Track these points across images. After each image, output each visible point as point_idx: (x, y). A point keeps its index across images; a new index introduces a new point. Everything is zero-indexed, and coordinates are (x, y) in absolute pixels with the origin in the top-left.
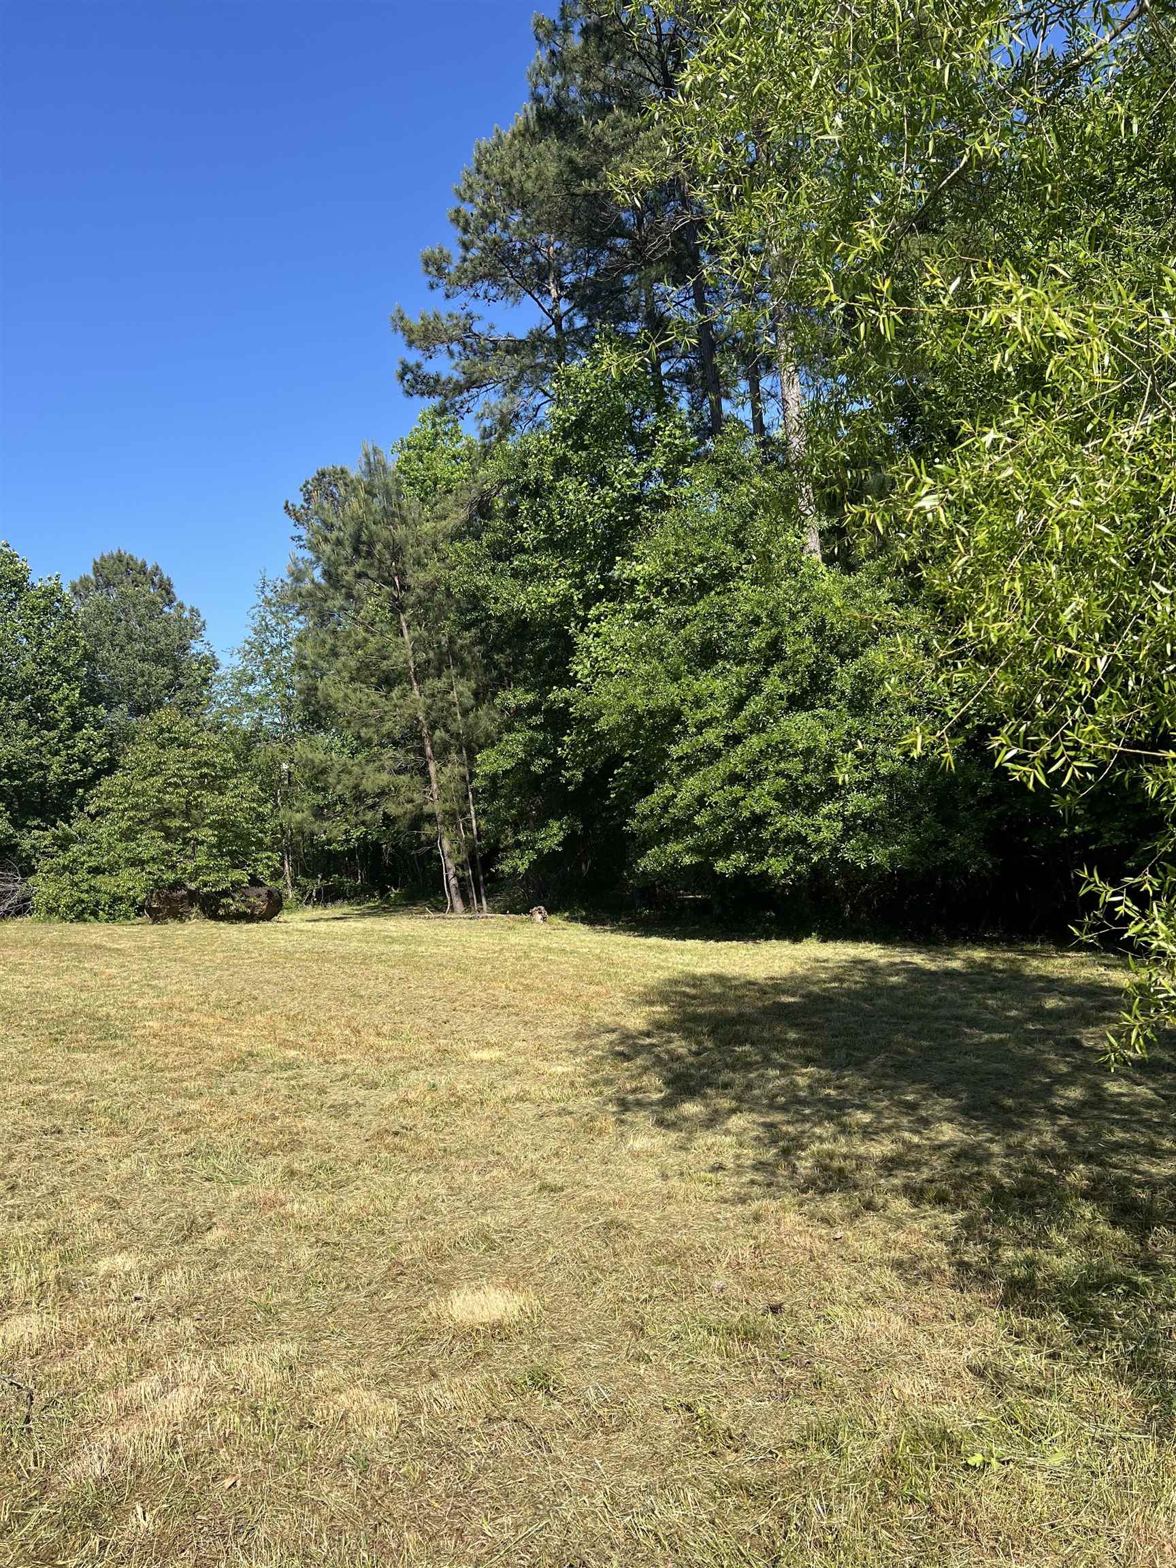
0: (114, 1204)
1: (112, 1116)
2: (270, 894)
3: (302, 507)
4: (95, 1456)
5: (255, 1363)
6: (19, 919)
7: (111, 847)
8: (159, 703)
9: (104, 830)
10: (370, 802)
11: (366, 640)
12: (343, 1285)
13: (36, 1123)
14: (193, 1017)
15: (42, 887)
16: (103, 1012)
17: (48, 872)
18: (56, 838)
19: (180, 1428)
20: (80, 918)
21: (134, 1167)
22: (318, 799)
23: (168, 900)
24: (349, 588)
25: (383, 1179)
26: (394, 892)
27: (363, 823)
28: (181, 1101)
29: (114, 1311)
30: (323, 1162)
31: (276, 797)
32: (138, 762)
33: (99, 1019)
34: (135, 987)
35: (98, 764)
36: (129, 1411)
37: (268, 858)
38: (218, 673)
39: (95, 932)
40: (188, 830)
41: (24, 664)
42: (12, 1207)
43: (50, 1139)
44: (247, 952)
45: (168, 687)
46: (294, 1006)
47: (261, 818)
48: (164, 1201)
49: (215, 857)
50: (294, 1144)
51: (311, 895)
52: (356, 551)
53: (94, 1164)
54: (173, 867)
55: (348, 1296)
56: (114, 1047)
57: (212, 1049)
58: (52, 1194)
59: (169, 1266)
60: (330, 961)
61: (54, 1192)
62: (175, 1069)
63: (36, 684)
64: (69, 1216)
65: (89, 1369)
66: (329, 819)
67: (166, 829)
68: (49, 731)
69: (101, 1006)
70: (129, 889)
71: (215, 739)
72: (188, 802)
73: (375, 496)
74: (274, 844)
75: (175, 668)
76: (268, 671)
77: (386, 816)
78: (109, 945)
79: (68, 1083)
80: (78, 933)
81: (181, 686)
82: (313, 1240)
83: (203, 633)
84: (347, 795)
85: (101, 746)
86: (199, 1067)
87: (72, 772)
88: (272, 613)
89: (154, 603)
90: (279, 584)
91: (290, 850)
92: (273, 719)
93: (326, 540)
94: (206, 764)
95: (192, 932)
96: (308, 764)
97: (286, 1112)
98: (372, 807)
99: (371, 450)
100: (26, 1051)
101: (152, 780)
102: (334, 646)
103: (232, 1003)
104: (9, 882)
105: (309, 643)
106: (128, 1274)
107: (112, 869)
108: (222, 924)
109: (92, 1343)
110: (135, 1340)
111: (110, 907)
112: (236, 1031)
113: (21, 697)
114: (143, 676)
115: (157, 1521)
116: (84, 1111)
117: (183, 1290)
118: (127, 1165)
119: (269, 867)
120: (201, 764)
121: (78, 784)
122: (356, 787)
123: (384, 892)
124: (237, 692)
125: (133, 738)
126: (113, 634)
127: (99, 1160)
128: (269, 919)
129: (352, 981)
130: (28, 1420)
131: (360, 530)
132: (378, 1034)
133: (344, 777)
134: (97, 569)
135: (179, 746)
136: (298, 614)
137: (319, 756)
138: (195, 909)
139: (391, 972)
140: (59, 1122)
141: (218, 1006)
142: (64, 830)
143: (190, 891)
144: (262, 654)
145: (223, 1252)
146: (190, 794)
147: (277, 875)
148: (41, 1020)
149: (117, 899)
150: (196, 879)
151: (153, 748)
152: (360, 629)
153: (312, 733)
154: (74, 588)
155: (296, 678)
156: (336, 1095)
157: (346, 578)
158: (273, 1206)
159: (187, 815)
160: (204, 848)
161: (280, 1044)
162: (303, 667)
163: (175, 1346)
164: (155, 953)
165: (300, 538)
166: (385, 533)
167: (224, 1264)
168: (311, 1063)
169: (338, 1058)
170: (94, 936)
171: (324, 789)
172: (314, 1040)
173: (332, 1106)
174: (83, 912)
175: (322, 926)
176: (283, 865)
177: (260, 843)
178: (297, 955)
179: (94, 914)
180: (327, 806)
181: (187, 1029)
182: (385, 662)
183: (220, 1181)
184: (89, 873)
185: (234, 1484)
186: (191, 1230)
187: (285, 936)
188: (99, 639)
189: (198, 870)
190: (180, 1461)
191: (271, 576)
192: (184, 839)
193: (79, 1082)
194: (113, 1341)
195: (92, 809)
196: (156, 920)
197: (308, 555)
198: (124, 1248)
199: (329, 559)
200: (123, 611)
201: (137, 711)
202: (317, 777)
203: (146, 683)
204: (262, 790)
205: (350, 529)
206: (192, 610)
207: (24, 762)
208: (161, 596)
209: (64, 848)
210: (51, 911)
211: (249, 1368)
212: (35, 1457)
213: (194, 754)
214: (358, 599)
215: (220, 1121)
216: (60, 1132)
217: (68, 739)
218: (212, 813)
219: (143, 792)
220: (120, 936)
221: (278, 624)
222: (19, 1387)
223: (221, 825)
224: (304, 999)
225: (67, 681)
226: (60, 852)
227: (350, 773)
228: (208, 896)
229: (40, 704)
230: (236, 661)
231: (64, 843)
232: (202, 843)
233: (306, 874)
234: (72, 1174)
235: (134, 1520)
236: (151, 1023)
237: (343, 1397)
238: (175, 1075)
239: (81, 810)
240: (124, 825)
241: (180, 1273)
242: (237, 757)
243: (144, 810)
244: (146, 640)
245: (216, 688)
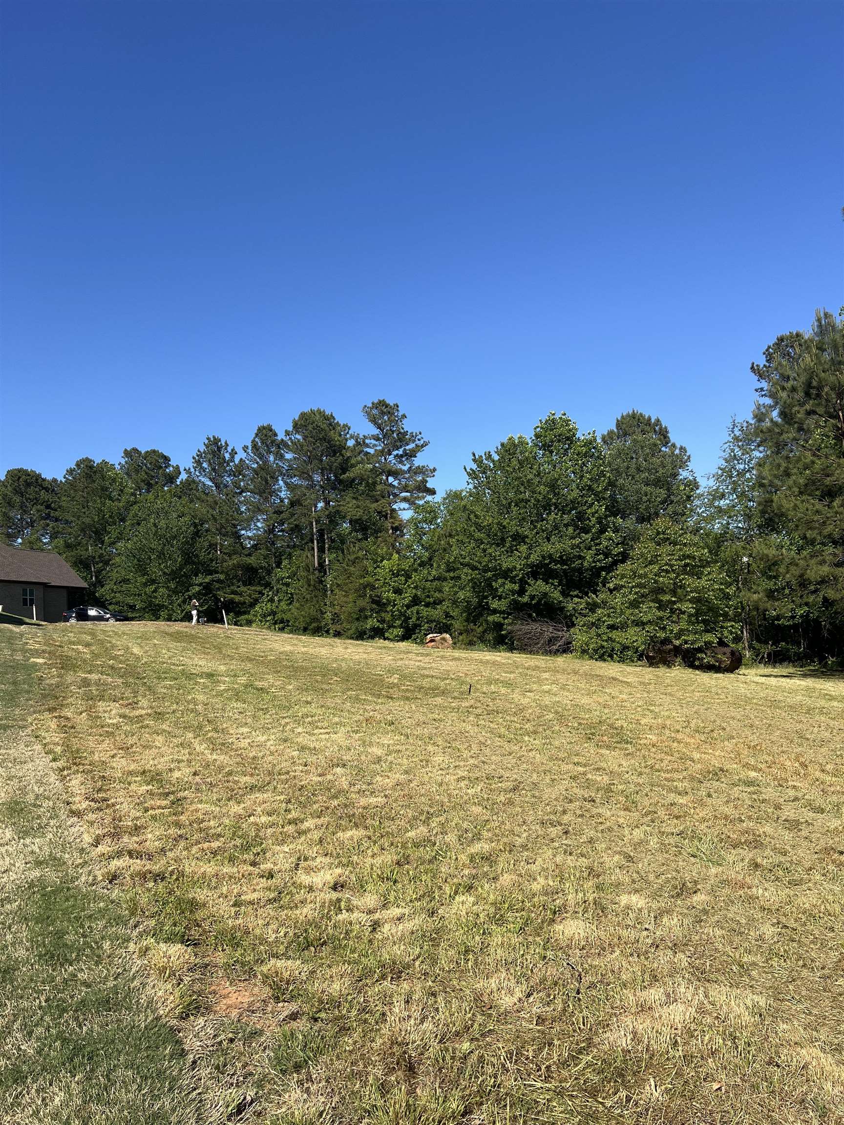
0: (629, 858)
1: (627, 797)
2: (733, 653)
3: (765, 366)
4: (622, 1033)
5: (733, 1002)
6: (565, 655)
7: (622, 613)
8: (657, 514)
9: (618, 600)
10: (812, 588)
11: (813, 462)
12: (801, 963)
13: (580, 792)
14: (680, 736)
15: (579, 636)
16: (619, 724)
17: (583, 626)
18: (588, 603)
19: (679, 1032)
20: (601, 658)
21: (642, 835)
22: (771, 585)
23: (660, 651)
24: (801, 423)
25: (831, 887)
26: (831, 660)
27: (807, 604)
28: (673, 795)
29: (633, 934)
30: (781, 862)
31: (738, 581)
32: (642, 555)
33: (616, 729)
34: (639, 709)
35: (615, 556)
36: (644, 1009)
37: (732, 626)
38: (698, 492)
39: (611, 669)
40: (674, 603)
41: (572, 491)
42: (566, 845)
43: (588, 805)
44: (717, 694)
45: (663, 502)
46: (754, 739)
47: (727, 597)
48: (663, 864)
49: (693, 624)
50: (756, 843)
51: (763, 657)
52: (807, 394)
53: (615, 828)
54: (664, 628)
55: (805, 973)
56: (626, 749)
57: (694, 762)
58: (590, 842)
59: (668, 912)
60: (780, 708)
61: (591, 841)
62: (668, 771)
63: (578, 503)
64: (602, 860)
65: (616, 970)
66: (778, 600)
67: (659, 602)
68: (586, 534)
69: (617, 720)
70: (634, 641)
71: (696, 539)
72: (675, 583)
73: (824, 350)
74: (735, 616)
75: (668, 490)
76: (734, 490)
77: (825, 600)
78: (621, 678)
79: (598, 769)
80: (601, 668)
81: (672, 502)
82: (775, 921)
83: (688, 463)
84: (794, 582)
85: (618, 544)
86: (685, 773)
87: (599, 561)
88: (739, 446)
89: (655, 445)
90: (745, 425)
91: (748, 622)
92: (738, 524)
93: (783, 388)
94: (689, 557)
95: (677, 675)
96: (764, 558)
97: (750, 818)
98: (815, 592)
99: (822, 315)
100: (571, 743)
101: (651, 567)
102: (787, 468)
103: (707, 730)
104: (559, 631)
105: (767, 467)
106: (640, 910)
107: (623, 627)
108: (697, 672)
109: (618, 953)
110: (647, 959)
111: (621, 652)
112: (711, 751)
113: (570, 512)
114: (646, 496)
115: (665, 1095)
116: (608, 790)
117: (678, 932)
118: (638, 834)
119: (731, 633)
120: (685, 557)
121: (602, 569)
122: (801, 576)
123: (822, 659)
124: (711, 505)
125: (639, 539)
126: (628, 468)
127: (619, 826)
128: (732, 672)
129: (799, 726)
130: (578, 993)
131: (811, 378)
132: (823, 771)
133: (793, 569)
134: (619, 424)
135: (670, 544)
136: (759, 446)
137: (772, 552)
138: (679, 659)
139: (832, 723)
140: (593, 795)
141: (697, 731)
142: (593, 599)
143: (675, 646)
144: (731, 477)
145: (705, 912)
146: (676, 578)
147: (738, 639)
148: (580, 724)
149: (625, 648)
150: (679, 638)
151: (652, 545)
152: (808, 454)
153: (767, 534)
154: (604, 439)
155: (756, 494)
156: (789, 812)
157: (799, 416)
158: (742, 887)
159: (674, 592)
160: (685, 617)
161: (744, 766)
162: (762, 485)
163: (674, 971)
164: (652, 687)
165: (762, 389)
166: (832, 379)
167: (706, 921)
168: (768, 784)
169: (790, 783)
170: (611, 671)
171: (775, 577)
172: (769, 767)
173: (786, 820)
174: (604, 654)
175: (773, 681)
176: (742, 632)
177: (726, 615)
178: (755, 701)
179: (611, 656)
180: (776, 590)
181: (675, 744)
182: (828, 479)
183: (701, 859)
184: (608, 628)
185: (720, 1089)
186: (683, 890)
187: (745, 686)
188: (618, 472)
189: (681, 633)
190: (680, 1057)
191: (739, 420)
192: (671, 609)
193: (604, 770)
194: (632, 955)
195: (611, 586)
196: (651, 665)
197: (768, 401)
198: (636, 891)
199: (785, 402)
200: (634, 452)
201: (641, 520)
202: (770, 568)
203: (649, 500)
204: (727, 575)
205: (803, 378)
206: (681, 448)
207: (570, 554)
208: (660, 440)
209: (593, 611)
210: (584, 652)
211: (728, 1005)
212: (584, 1020)
213: (681, 550)
214: (808, 432)
215: (701, 815)
216: (594, 801)
217: (597, 539)
218: (691, 592)
219: (645, 576)
220: (628, 673)
221: (743, 454)
222: (573, 968)
223: (696, 601)
224: (761, 734)
225: (598, 501)
226: (590, 614)
227: (797, 565)
228: (688, 650)
229: (581, 516)
230: (712, 483)
231: (593, 607)
232: (683, 613)
233: (759, 641)
234: (602, 831)
235: (649, 1088)
236: (651, 737)
237: (804, 1051)
238: (668, 776)
239: (604, 586)
240: (632, 597)
241: (676, 920)
242: (710, 552)
243: (645, 587)
244: (649, 470)
245: (697, 502)
